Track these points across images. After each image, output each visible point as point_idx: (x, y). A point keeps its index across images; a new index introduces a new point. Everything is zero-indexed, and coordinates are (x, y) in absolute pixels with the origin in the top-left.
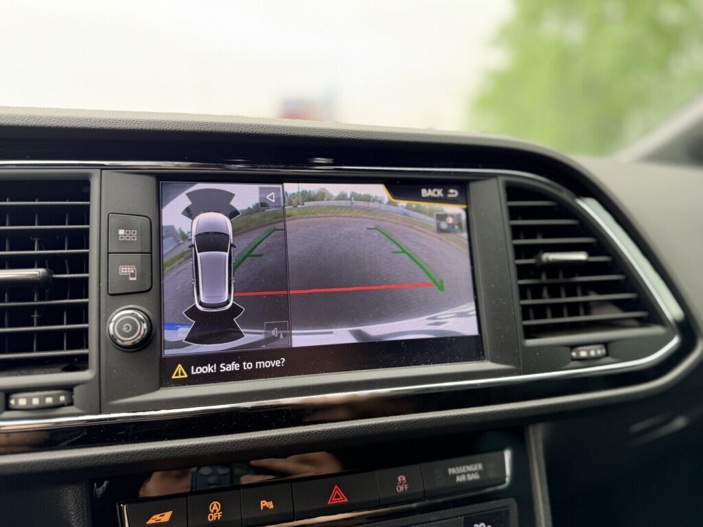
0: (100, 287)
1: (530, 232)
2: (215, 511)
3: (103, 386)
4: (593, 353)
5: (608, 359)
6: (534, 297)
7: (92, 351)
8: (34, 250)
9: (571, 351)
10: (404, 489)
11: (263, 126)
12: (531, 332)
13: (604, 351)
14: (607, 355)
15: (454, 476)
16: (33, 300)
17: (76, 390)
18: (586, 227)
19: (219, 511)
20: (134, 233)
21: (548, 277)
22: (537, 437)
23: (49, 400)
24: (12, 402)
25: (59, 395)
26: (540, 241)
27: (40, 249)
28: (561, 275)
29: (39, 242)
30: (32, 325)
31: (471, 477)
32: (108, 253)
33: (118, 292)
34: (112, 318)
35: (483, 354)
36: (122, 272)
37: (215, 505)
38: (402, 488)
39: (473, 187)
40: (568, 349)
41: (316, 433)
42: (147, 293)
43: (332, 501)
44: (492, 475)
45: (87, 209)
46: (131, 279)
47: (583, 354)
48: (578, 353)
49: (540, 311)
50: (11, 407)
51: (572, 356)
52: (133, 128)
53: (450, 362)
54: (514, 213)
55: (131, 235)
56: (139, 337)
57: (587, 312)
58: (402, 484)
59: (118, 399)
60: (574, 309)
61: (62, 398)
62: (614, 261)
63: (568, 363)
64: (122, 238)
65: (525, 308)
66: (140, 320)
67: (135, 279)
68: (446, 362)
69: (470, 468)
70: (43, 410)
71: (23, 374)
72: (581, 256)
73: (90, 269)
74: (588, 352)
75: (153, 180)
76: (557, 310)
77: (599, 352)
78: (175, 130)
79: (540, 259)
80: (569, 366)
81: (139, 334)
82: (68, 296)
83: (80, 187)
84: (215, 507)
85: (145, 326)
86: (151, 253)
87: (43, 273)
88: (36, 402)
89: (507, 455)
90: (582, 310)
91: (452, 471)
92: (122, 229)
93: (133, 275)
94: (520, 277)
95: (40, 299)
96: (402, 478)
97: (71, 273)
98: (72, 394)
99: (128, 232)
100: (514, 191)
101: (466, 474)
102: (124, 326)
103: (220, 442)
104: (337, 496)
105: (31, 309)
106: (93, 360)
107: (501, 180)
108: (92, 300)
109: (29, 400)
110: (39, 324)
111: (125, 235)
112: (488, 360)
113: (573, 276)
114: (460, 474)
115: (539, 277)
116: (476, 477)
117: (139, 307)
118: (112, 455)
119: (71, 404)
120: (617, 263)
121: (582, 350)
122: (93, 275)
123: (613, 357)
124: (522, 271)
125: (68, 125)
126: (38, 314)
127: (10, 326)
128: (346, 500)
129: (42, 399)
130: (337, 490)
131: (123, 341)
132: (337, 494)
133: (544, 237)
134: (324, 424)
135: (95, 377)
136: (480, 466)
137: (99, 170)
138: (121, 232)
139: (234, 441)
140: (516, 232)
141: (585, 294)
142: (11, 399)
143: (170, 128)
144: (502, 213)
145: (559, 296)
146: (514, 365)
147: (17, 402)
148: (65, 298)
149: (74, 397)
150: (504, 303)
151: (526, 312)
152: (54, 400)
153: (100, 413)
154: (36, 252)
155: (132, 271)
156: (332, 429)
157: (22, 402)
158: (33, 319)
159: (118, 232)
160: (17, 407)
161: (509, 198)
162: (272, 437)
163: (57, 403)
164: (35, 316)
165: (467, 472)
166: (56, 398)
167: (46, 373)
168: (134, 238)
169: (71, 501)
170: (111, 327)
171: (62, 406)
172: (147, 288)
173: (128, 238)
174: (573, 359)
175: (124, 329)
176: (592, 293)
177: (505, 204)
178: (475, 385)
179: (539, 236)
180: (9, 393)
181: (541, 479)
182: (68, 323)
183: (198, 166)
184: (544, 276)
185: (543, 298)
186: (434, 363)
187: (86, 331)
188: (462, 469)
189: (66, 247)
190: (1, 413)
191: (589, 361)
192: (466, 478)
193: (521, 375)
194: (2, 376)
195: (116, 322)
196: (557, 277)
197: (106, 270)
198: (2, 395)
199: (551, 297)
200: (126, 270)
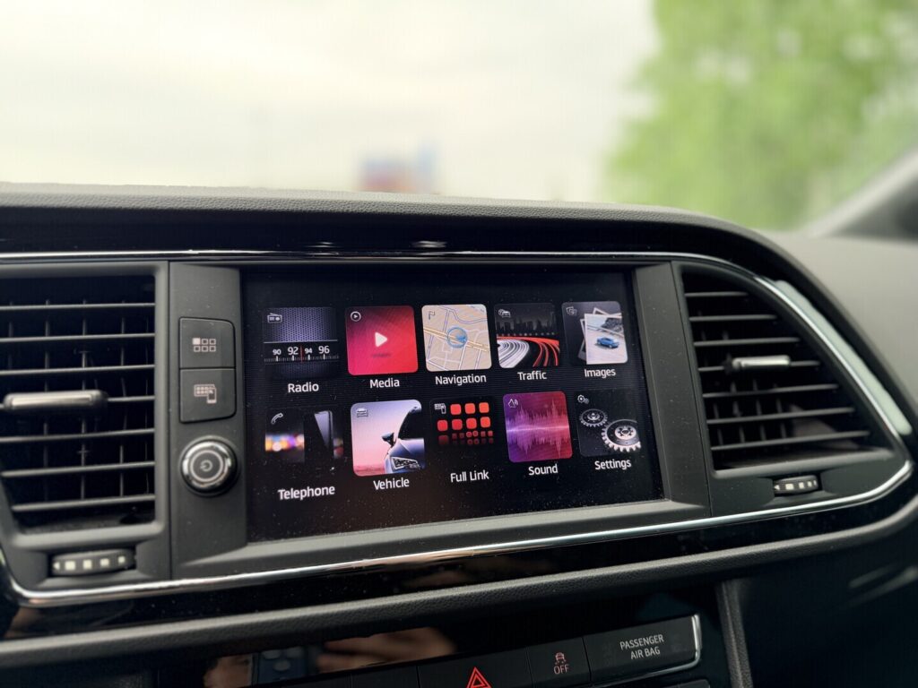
0: (168, 413)
1: (714, 331)
3: (174, 543)
4: (801, 486)
5: (822, 494)
6: (722, 415)
7: (160, 496)
8: (80, 366)
9: (775, 484)
10: (564, 671)
12: (722, 461)
13: (815, 483)
14: (820, 488)
15: (628, 651)
16: (79, 432)
17: (139, 548)
18: (785, 322)
20: (212, 342)
21: (739, 389)
22: (732, 597)
23: (105, 563)
24: (57, 566)
25: (118, 556)
26: (726, 342)
27: (89, 365)
28: (755, 386)
29: (88, 356)
30: (78, 464)
31: (650, 653)
32: (180, 369)
33: (193, 419)
34: (186, 453)
35: (662, 491)
36: (198, 392)
38: (561, 670)
39: (642, 275)
40: (770, 481)
41: (451, 599)
42: (233, 418)
44: (676, 649)
45: (151, 313)
46: (209, 402)
47: (790, 487)
48: (783, 487)
49: (730, 433)
50: (55, 572)
51: (774, 490)
52: (210, 208)
53: (621, 502)
54: (694, 307)
55: (209, 345)
56: (222, 478)
57: (790, 435)
58: (561, 663)
59: (193, 559)
60: (773, 429)
61: (122, 560)
62: (822, 365)
63: (771, 500)
64: (197, 349)
65: (713, 430)
66: (224, 456)
67: (214, 401)
68: (615, 502)
69: (647, 641)
70: (98, 576)
71: (69, 529)
72: (782, 361)
73: (156, 390)
74: (796, 484)
75: (233, 277)
76: (752, 431)
77: (810, 484)
78: (264, 210)
79: (731, 364)
80: (771, 503)
81: (223, 473)
82: (125, 425)
83: (142, 285)
85: (229, 462)
86: (235, 367)
87: (97, 396)
88: (88, 565)
89: (695, 621)
90: (783, 431)
91: (624, 645)
92: (197, 336)
93: (211, 397)
94: (705, 389)
95: (89, 431)
96: (560, 656)
97: (128, 395)
98: (134, 553)
99: (205, 342)
100: (692, 279)
101: (642, 648)
102: (203, 463)
104: (477, 683)
105: (78, 443)
106: (161, 508)
107: (676, 264)
108: (159, 430)
109: (79, 563)
110: (88, 463)
111: (201, 345)
112: (669, 498)
113: (772, 387)
114: (635, 650)
115: (728, 390)
116: (656, 652)
117: (219, 438)
118: (188, 634)
119: (132, 567)
120: (827, 368)
121: (789, 482)
122: (160, 397)
123: (827, 491)
124: (708, 382)
125: (127, 206)
126: (87, 449)
127: (51, 465)
128: (489, 687)
129: (96, 561)
130: (476, 674)
131: (202, 483)
132: (477, 680)
133: (731, 338)
134: (460, 588)
135: (164, 532)
136: (661, 638)
137: (166, 262)
138: (196, 341)
140: (698, 331)
141: (786, 410)
142: (54, 562)
143: (257, 208)
144: (679, 308)
145: (754, 413)
146: (703, 504)
147: (62, 565)
148: (121, 429)
149: (137, 557)
150: (687, 423)
151: (714, 434)
152: (111, 562)
153: (171, 578)
154: (84, 369)
155: (211, 392)
156: (472, 593)
157: (70, 566)
158: (80, 456)
159: (191, 341)
160: (62, 573)
161: (687, 290)
162: (394, 606)
163: (114, 567)
164: (83, 452)
165: (643, 646)
166: (113, 559)
167: (99, 527)
168: (213, 349)
170: (186, 466)
171: (121, 569)
172: (231, 413)
173: (205, 349)
174: (777, 495)
175: (203, 467)
176: (794, 408)
177: (682, 296)
178: (655, 531)
179: (726, 336)
180: (51, 554)
181: (740, 654)
182: (126, 461)
183: (293, 255)
184: (733, 388)
185: (734, 416)
186: (599, 504)
187: (151, 470)
188: (638, 643)
189: (122, 362)
190: (41, 580)
191: (797, 496)
192: (644, 653)
193: (711, 517)
194: (42, 532)
195: (191, 458)
196: (751, 389)
197: (177, 391)
198: (43, 557)
199: (743, 415)
200: (202, 390)
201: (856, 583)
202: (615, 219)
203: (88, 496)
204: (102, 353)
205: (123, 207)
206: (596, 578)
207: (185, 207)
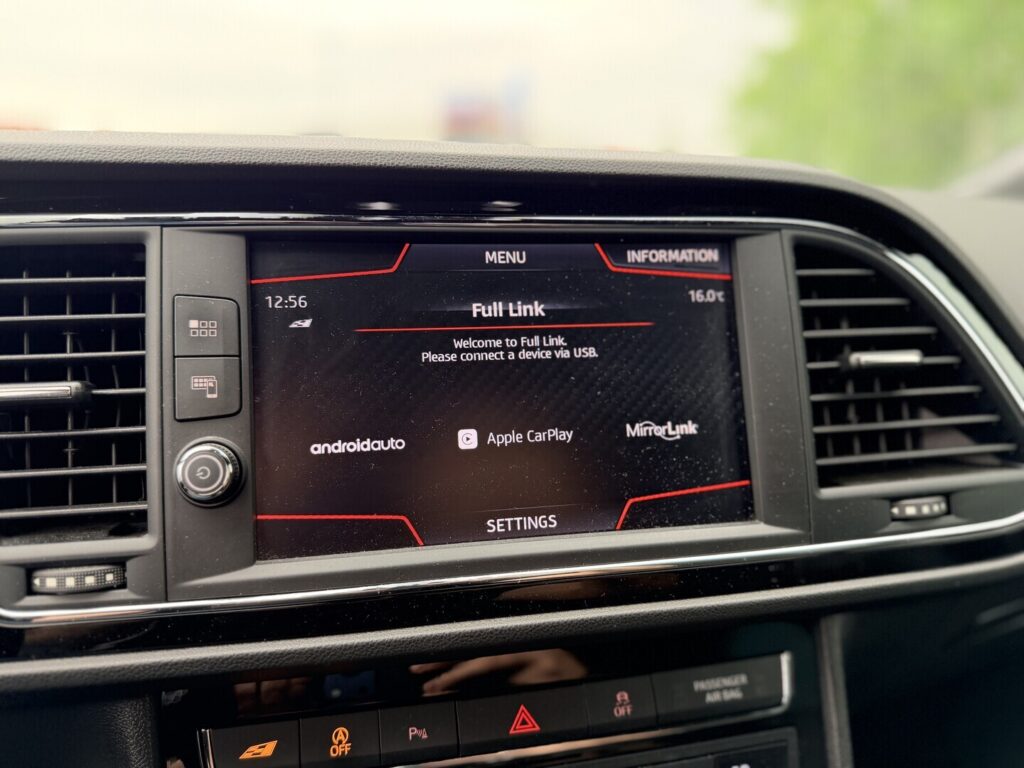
0: (162, 409)
1: (830, 318)
2: (340, 742)
3: (169, 559)
4: (926, 510)
5: (951, 519)
6: (834, 422)
7: (152, 505)
8: (64, 351)
9: (892, 507)
10: (626, 713)
11: (410, 153)
12: (829, 477)
13: (943, 506)
14: (948, 512)
15: (703, 694)
16: (65, 428)
17: (129, 564)
18: (919, 307)
19: (347, 742)
21: (857, 390)
22: (834, 633)
23: (90, 581)
24: (37, 582)
25: (105, 573)
26: (845, 332)
27: (75, 350)
28: (877, 386)
29: (73, 337)
30: (64, 465)
31: (729, 696)
32: (175, 357)
33: (190, 417)
34: (181, 456)
35: (753, 512)
36: (196, 385)
37: (340, 733)
38: (622, 712)
39: (743, 247)
40: (887, 503)
41: (491, 632)
42: (237, 417)
43: (515, 730)
44: (761, 692)
45: (141, 289)
46: (209, 396)
47: (911, 511)
48: (902, 510)
49: (843, 444)
50: (35, 589)
51: (891, 513)
52: (207, 161)
54: (806, 288)
56: (221, 488)
57: (916, 446)
58: (623, 705)
59: (192, 578)
60: (896, 440)
61: (110, 577)
62: (964, 362)
63: (885, 525)
64: (194, 333)
65: (820, 439)
66: (225, 462)
67: (215, 396)
68: (695, 523)
69: (727, 682)
70: (81, 596)
71: (51, 541)
72: (912, 357)
73: (147, 381)
74: (919, 507)
75: (238, 245)
76: (870, 442)
77: (936, 508)
78: (273, 164)
79: (847, 361)
80: (886, 530)
81: (221, 484)
82: (118, 422)
83: (130, 255)
84: (341, 737)
85: (230, 469)
86: (239, 356)
87: (77, 388)
88: (70, 583)
89: (785, 659)
90: (909, 442)
91: (699, 686)
92: (195, 319)
93: (212, 390)
94: (814, 390)
95: (76, 427)
96: (622, 696)
97: (121, 387)
98: (125, 571)
99: (203, 324)
100: (806, 253)
101: (721, 690)
102: (199, 470)
103: (346, 645)
104: (524, 722)
105: (64, 440)
106: (154, 519)
107: (787, 234)
108: (151, 429)
109: (61, 580)
110: (75, 465)
111: (199, 329)
112: (761, 520)
113: (897, 388)
114: (712, 691)
115: (843, 390)
116: (736, 695)
117: (219, 439)
118: (185, 663)
119: (123, 586)
120: (971, 366)
121: (911, 505)
122: (151, 389)
123: (958, 515)
124: (818, 381)
125: (109, 159)
126: (74, 447)
127: (34, 467)
128: (537, 728)
129: (80, 578)
130: (523, 712)
131: (197, 493)
132: (524, 719)
133: (852, 326)
134: (503, 619)
135: (157, 547)
136: (743, 679)
137: (159, 228)
138: (194, 324)
139: (368, 644)
140: (809, 318)
141: (914, 415)
142: (35, 578)
143: (265, 161)
144: (788, 289)
145: (874, 419)
146: (802, 529)
147: (43, 582)
148: (113, 426)
149: (126, 575)
150: (789, 431)
151: (822, 445)
152: (97, 581)
153: (167, 600)
154: (68, 355)
155: (211, 385)
156: (516, 626)
157: (51, 583)
158: (66, 454)
159: (188, 324)
160: (41, 590)
161: (799, 265)
162: (424, 638)
163: (101, 585)
164: (70, 450)
165: (722, 688)
166: (100, 576)
167: (85, 539)
168: (213, 333)
170: (180, 471)
171: (109, 588)
172: (236, 410)
173: (203, 333)
174: (895, 519)
175: (199, 474)
176: (925, 413)
177: (792, 273)
178: (740, 560)
179: (845, 324)
180: (31, 569)
181: (837, 701)
182: (119, 462)
183: (310, 220)
184: (850, 388)
185: (846, 422)
186: (675, 525)
187: (143, 475)
188: (715, 683)
189: (113, 348)
190: (20, 598)
191: (920, 521)
192: (722, 696)
193: (811, 543)
194: (21, 543)
195: (187, 461)
196: (871, 389)
197: (171, 383)
198: (22, 572)
199: (861, 421)
200: (201, 383)
201: (987, 616)
202: (712, 176)
203: (77, 502)
204: (91, 336)
205: (104, 160)
206: (665, 613)
207: (178, 160)
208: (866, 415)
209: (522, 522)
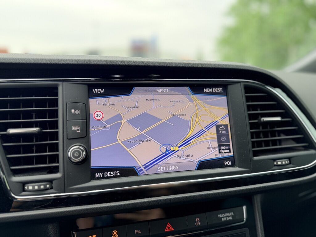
0: (63, 136)
1: (255, 108)
2: (115, 235)
3: (66, 180)
4: (284, 163)
6: (257, 138)
7: (60, 164)
8: (33, 119)
9: (274, 162)
10: (199, 224)
11: (135, 61)
12: (256, 154)
13: (289, 162)
14: (290, 163)
15: (221, 218)
16: (33, 142)
17: (54, 182)
18: (280, 104)
19: (117, 235)
20: (78, 111)
21: (263, 128)
22: (258, 200)
23: (42, 187)
24: (26, 188)
25: (47, 185)
26: (259, 112)
27: (36, 119)
28: (269, 127)
29: (35, 115)
30: (33, 153)
31: (229, 219)
32: (67, 120)
33: (72, 138)
34: (69, 150)
35: (235, 164)
36: (74, 128)
37: (115, 232)
38: (198, 224)
39: (230, 87)
40: (273, 161)
41: (160, 200)
42: (85, 138)
43: (167, 230)
44: (238, 217)
45: (57, 100)
46: (77, 132)
47: (279, 163)
48: (277, 163)
49: (259, 144)
50: (26, 190)
51: (274, 164)
52: (77, 63)
53: (220, 168)
54: (248, 99)
55: (77, 112)
56: (82, 158)
57: (280, 145)
58: (198, 222)
59: (72, 186)
60: (274, 143)
61: (48, 186)
62: (293, 120)
63: (273, 167)
66: (83, 151)
67: (79, 132)
68: (218, 168)
69: (228, 214)
70: (40, 191)
71: (30, 175)
72: (278, 119)
73: (59, 127)
74: (282, 162)
75: (86, 87)
77: (287, 162)
78: (96, 64)
79: (260, 120)
80: (273, 169)
82: (48, 140)
83: (54, 90)
84: (115, 233)
85: (84, 153)
86: (86, 120)
87: (39, 130)
88: (36, 188)
89: (244, 208)
90: (278, 143)
91: (220, 216)
92: (73, 109)
93: (78, 130)
94: (251, 128)
95: (36, 141)
96: (197, 219)
97: (49, 129)
98: (52, 184)
99: (76, 111)
100: (248, 89)
101: (226, 217)
102: (75, 153)
103: (118, 205)
104: (169, 228)
105: (33, 145)
106: (61, 168)
107: (242, 84)
108: (60, 141)
109: (34, 187)
110: (36, 152)
111: (74, 112)
112: (237, 166)
113: (274, 128)
114: (223, 217)
115: (259, 128)
116: (230, 218)
117: (81, 144)
118: (71, 211)
119: (52, 188)
120: (295, 121)
121: (279, 161)
122: (60, 130)
123: (292, 164)
124: (252, 126)
125: (48, 63)
126: (36, 147)
127: (24, 153)
128: (173, 229)
129: (39, 186)
130: (169, 225)
131: (75, 160)
132: (169, 227)
133: (261, 110)
134: (164, 197)
135: (62, 176)
136: (232, 214)
137: (62, 82)
138: (73, 111)
139: (124, 204)
140: (249, 108)
141: (279, 136)
142: (25, 186)
143: (94, 63)
144: (243, 100)
145: (268, 137)
146: (249, 169)
147: (28, 188)
148: (47, 141)
150: (244, 140)
151: (254, 144)
152: (44, 187)
153: (65, 192)
154: (34, 120)
155: (78, 128)
156: (168, 199)
157: (30, 188)
158: (33, 150)
159: (71, 111)
160: (27, 190)
161: (246, 93)
162: (141, 202)
163: (45, 188)
164: (34, 148)
165: (226, 216)
166: (45, 186)
167: (40, 175)
168: (78, 113)
169: (52, 230)
170: (70, 154)
171: (47, 189)
172: (85, 135)
173: (76, 113)
174: (275, 166)
175: (75, 155)
176: (282, 135)
177: (244, 95)
178: (232, 178)
179: (259, 109)
180: (24, 184)
181: (260, 220)
182: (49, 152)
183: (106, 80)
184: (261, 128)
185: (260, 138)
186: (212, 168)
187: (57, 155)
188: (225, 215)
189: (47, 118)
190: (21, 192)
191: (282, 166)
192: (226, 219)
193: (252, 173)
194: (21, 176)
195: (71, 151)
196: (267, 128)
197: (66, 128)
198: (21, 185)
199: (264, 137)
200: (75, 128)
203: (37, 164)
204: (40, 114)
205: (47, 63)
206: (211, 194)
207: (68, 63)
208: (266, 136)
209: (168, 168)
